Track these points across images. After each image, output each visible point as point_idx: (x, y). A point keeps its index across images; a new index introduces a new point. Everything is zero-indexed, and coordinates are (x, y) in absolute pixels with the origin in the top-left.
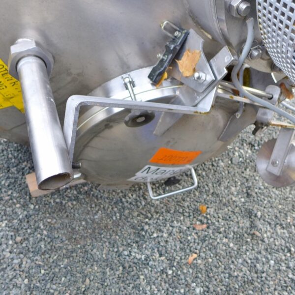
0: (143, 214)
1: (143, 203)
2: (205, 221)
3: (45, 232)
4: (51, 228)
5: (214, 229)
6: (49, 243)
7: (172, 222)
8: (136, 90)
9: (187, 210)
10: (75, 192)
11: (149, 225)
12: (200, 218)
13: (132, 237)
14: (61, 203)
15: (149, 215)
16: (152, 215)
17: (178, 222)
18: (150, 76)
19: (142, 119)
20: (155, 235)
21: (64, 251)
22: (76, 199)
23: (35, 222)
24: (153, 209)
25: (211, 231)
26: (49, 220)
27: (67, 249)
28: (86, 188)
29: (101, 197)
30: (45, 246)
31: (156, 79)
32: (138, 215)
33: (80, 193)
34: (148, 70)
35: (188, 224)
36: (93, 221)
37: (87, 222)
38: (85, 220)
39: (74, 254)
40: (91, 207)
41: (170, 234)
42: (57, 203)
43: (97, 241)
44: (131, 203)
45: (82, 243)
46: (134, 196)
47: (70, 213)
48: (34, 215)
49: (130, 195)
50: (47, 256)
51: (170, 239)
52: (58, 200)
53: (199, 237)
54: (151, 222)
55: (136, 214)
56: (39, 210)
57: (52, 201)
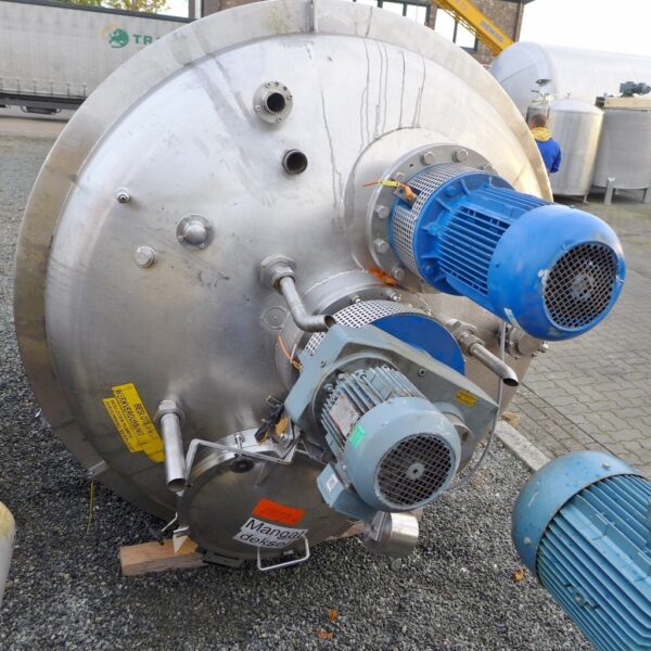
0: (254, 613)
1: (258, 600)
2: (333, 629)
3: (131, 616)
4: (138, 614)
5: (341, 640)
6: (134, 628)
7: (290, 625)
8: (244, 444)
9: (313, 615)
10: (175, 577)
11: (260, 624)
12: (327, 625)
13: (235, 635)
14: (156, 587)
15: (263, 615)
16: (266, 616)
17: (296, 625)
18: (256, 435)
19: (243, 466)
20: (264, 635)
21: (150, 640)
22: (176, 585)
23: (121, 604)
24: (269, 609)
25: (336, 641)
26: (138, 605)
27: (154, 637)
28: (190, 574)
29: (207, 587)
30: (129, 630)
31: (260, 437)
32: (249, 614)
33: (180, 578)
34: (256, 430)
35: (310, 630)
36: (191, 612)
37: (183, 613)
38: (181, 610)
39: (162, 644)
40: (192, 597)
41: (283, 638)
42: (151, 587)
43: (191, 634)
44: (242, 599)
45: (173, 634)
46: (249, 591)
47: (165, 600)
48: (121, 596)
49: (243, 589)
50: (130, 641)
51: (282, 643)
52: (152, 584)
53: (319, 645)
54: (263, 622)
55: (247, 611)
56: (128, 591)
57: (145, 583)
